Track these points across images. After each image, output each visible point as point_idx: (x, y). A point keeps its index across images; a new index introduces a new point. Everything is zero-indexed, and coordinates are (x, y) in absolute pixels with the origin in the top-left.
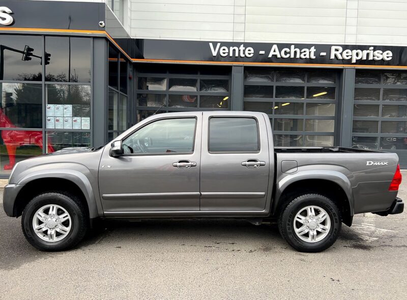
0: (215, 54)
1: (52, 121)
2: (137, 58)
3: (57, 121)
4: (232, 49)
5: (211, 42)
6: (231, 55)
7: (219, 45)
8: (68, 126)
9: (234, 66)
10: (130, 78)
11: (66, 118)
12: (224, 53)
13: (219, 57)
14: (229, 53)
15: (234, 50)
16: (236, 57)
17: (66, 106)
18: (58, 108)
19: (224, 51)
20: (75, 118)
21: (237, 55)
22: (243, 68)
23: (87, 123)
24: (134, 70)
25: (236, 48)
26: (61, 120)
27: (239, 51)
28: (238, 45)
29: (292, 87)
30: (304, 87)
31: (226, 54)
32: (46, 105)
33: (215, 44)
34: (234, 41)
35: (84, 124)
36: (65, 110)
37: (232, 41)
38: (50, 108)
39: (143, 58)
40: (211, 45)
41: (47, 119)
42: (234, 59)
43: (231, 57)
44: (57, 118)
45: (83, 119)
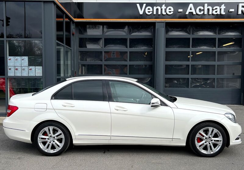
0: (141, 12)
1: (13, 70)
2: (78, 18)
4: (155, 8)
5: (138, 3)
6: (155, 13)
7: (144, 5)
8: (25, 74)
9: (158, 22)
10: (73, 34)
11: (24, 67)
12: (149, 12)
13: (145, 16)
14: (153, 11)
15: (157, 9)
16: (159, 15)
17: (23, 57)
18: (17, 60)
19: (149, 10)
20: (31, 67)
21: (159, 13)
22: (165, 23)
23: (40, 71)
24: (76, 28)
25: (159, 8)
26: (19, 69)
27: (162, 9)
28: (160, 5)
29: (205, 38)
30: (216, 38)
31: (151, 13)
32: (8, 57)
33: (141, 4)
34: (157, 2)
35: (37, 71)
36: (22, 61)
37: (155, 2)
38: (10, 59)
39: (83, 18)
40: (138, 5)
41: (8, 68)
42: (157, 16)
43: (155, 15)
44: (17, 68)
45: (37, 68)
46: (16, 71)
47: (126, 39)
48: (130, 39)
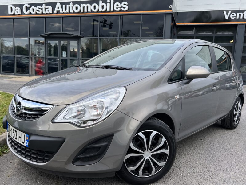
0: (227, 17)
4: (238, 14)
5: (225, 11)
6: (238, 18)
7: (230, 12)
9: (239, 24)
12: (233, 17)
13: (229, 20)
14: (236, 17)
15: (240, 15)
16: (241, 19)
19: (233, 16)
21: (241, 17)
22: (245, 25)
25: (242, 14)
27: (243, 15)
28: (243, 11)
31: (234, 18)
33: (227, 12)
34: (240, 9)
37: (239, 9)
40: (225, 12)
42: (240, 20)
43: (237, 19)
47: (212, 37)
48: (215, 37)
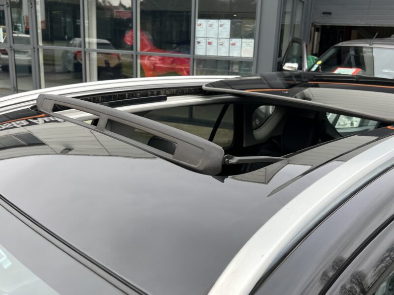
1: (203, 43)
3: (210, 43)
8: (223, 53)
11: (222, 40)
17: (222, 22)
18: (211, 26)
23: (249, 48)
26: (214, 42)
32: (197, 20)
35: (245, 49)
36: (220, 28)
38: (200, 25)
41: (196, 40)
44: (210, 40)
45: (245, 42)
46: (208, 46)
